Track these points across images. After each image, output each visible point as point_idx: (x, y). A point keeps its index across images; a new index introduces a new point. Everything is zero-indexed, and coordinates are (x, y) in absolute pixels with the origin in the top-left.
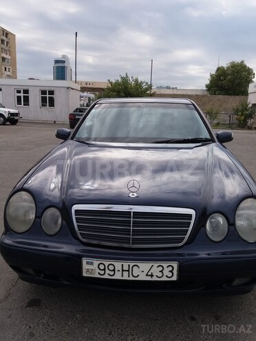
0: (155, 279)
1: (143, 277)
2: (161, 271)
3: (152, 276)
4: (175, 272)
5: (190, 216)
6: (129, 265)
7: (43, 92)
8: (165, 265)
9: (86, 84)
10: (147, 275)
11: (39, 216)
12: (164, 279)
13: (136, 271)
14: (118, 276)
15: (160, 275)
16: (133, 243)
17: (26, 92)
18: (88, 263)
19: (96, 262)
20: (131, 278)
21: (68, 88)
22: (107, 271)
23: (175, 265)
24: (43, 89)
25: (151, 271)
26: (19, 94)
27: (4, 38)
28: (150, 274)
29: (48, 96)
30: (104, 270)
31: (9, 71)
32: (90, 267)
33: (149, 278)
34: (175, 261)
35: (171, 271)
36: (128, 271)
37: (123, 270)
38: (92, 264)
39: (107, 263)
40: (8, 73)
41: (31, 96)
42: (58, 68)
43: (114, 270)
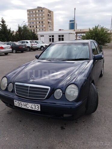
0: (33, 109)
1: (30, 108)
3: (32, 108)
4: (39, 108)
5: (48, 89)
6: (26, 104)
7: (59, 36)
8: (36, 105)
9: (80, 30)
11: (8, 85)
12: (36, 110)
13: (28, 106)
14: (23, 107)
15: (35, 108)
16: (29, 97)
17: (53, 36)
18: (15, 101)
19: (17, 102)
20: (27, 108)
21: (69, 33)
22: (20, 105)
23: (39, 105)
24: (60, 34)
25: (32, 106)
26: (50, 38)
27: (49, 14)
29: (61, 37)
31: (51, 27)
33: (31, 109)
34: (39, 104)
35: (38, 107)
37: (24, 105)
38: (16, 102)
39: (20, 102)
40: (50, 28)
41: (55, 38)
42: (71, 24)
43: (22, 105)
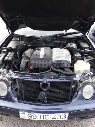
2: (60, 117)
4: (67, 117)
6: (44, 115)
10: (53, 118)
14: (38, 119)
19: (27, 114)
20: (45, 120)
23: (67, 114)
28: (54, 118)
30: (31, 116)
32: (23, 115)
33: (54, 120)
35: (65, 117)
36: (43, 117)
37: (40, 117)
38: (25, 114)
43: (36, 117)
